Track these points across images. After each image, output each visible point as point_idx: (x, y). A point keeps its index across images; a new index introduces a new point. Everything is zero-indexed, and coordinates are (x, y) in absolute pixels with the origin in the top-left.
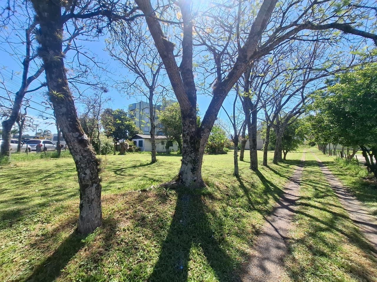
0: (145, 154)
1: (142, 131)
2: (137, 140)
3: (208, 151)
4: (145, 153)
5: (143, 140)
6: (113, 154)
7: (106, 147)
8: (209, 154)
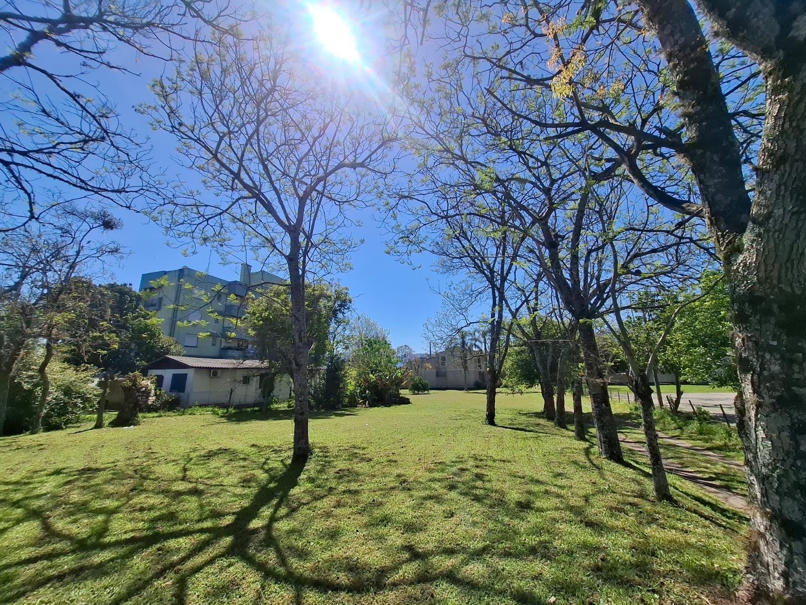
0: (198, 416)
1: (179, 347)
2: (168, 374)
3: (365, 399)
4: (198, 413)
5: (190, 373)
6: (93, 424)
7: (66, 399)
8: (371, 406)
